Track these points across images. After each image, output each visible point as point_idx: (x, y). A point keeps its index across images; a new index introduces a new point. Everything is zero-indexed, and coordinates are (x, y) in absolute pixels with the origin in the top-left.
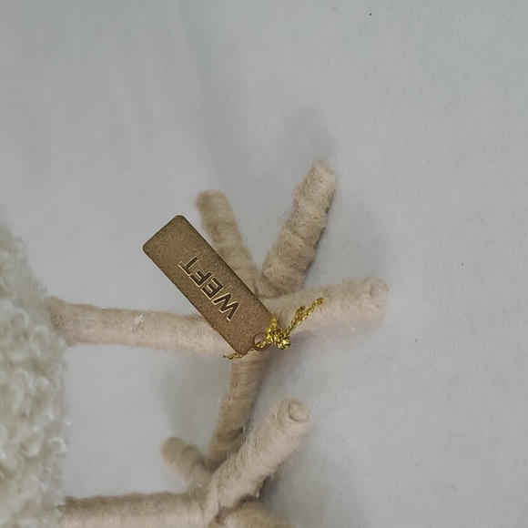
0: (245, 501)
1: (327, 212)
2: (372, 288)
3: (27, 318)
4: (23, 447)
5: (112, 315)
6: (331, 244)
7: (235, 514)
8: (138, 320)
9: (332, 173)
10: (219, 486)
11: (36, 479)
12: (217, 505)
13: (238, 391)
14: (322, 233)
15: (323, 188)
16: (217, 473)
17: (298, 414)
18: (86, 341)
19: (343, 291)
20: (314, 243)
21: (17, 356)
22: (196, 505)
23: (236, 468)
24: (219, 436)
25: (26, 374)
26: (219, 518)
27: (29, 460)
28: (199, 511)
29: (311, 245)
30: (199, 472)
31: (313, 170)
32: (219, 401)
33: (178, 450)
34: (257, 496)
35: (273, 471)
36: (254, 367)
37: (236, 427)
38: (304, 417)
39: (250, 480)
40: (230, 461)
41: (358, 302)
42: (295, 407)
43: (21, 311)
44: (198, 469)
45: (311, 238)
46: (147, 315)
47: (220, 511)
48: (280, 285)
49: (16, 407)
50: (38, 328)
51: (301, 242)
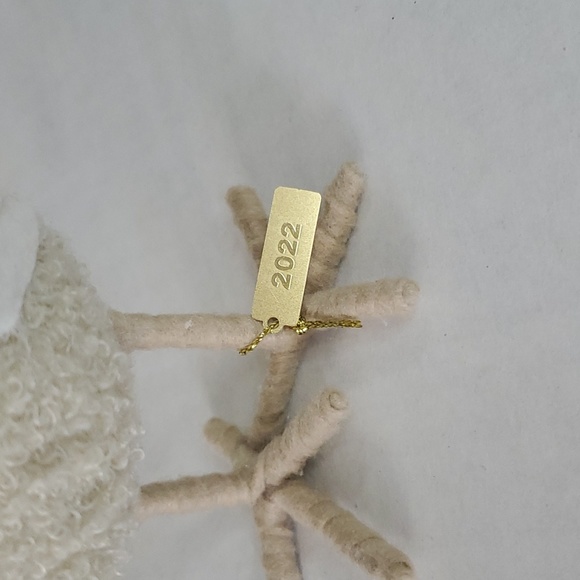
0: (290, 479)
1: (356, 211)
2: (404, 288)
3: (108, 349)
4: (113, 462)
5: (163, 321)
6: (361, 241)
7: (281, 491)
8: (188, 324)
9: (361, 175)
10: (265, 466)
11: (126, 489)
12: (263, 484)
13: (278, 378)
14: (352, 230)
15: (353, 190)
16: (262, 455)
17: (338, 404)
18: (143, 347)
19: (376, 291)
20: (345, 240)
21: (104, 385)
22: (244, 483)
23: (281, 451)
24: (261, 419)
25: (113, 399)
26: (266, 495)
27: (118, 473)
28: (246, 489)
29: (342, 243)
30: (243, 452)
31: (342, 173)
32: (260, 388)
33: (220, 430)
34: (301, 474)
35: (315, 452)
36: (292, 355)
37: (276, 410)
38: (344, 405)
39: (294, 460)
40: (274, 443)
41: (391, 303)
42: (335, 396)
43: (102, 342)
44: (242, 449)
45: (342, 236)
46: (195, 318)
47: (266, 488)
48: (315, 282)
49: (108, 430)
50: (116, 355)
51: (333, 241)
